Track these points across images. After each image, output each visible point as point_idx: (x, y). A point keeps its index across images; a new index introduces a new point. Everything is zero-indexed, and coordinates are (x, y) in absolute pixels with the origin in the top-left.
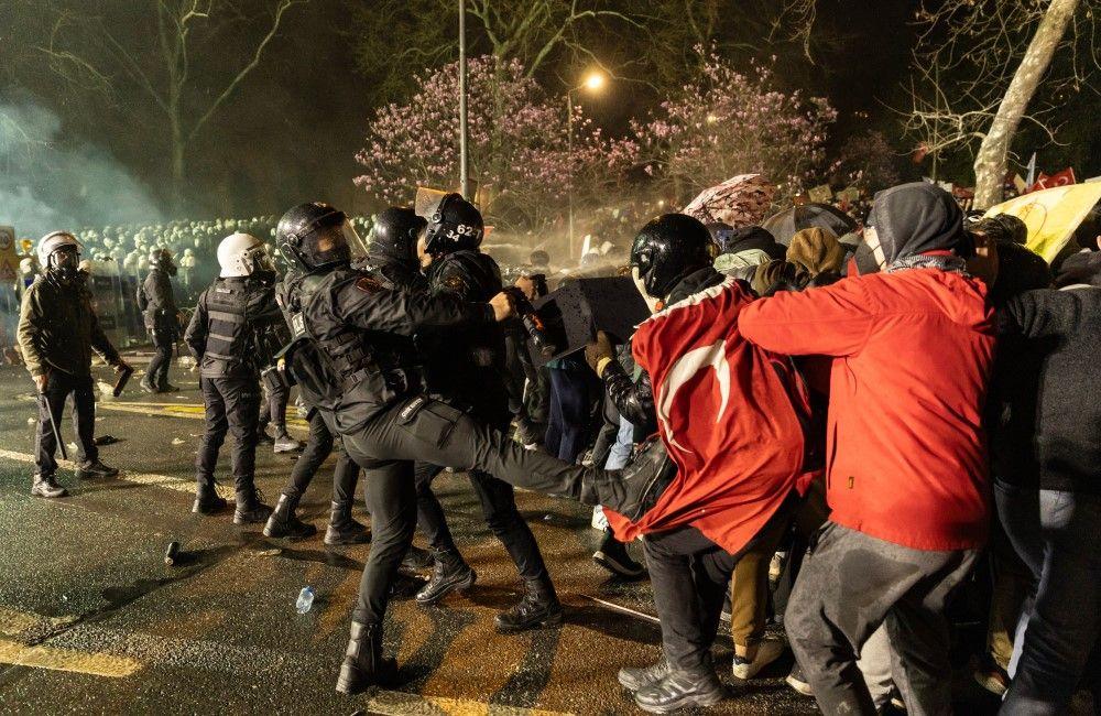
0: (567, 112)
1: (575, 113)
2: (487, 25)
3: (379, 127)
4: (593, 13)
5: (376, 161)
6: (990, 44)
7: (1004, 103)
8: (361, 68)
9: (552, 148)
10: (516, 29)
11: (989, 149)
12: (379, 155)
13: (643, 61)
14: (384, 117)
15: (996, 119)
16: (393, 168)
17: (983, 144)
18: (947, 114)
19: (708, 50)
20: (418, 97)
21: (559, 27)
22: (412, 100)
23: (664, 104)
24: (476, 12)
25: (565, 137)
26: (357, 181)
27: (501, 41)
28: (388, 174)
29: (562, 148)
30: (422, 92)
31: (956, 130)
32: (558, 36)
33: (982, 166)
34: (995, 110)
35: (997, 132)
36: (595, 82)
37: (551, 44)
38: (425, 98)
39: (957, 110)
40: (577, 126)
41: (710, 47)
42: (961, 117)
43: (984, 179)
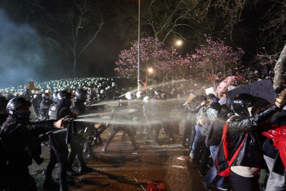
0: (172, 51)
1: (174, 51)
2: (153, 28)
3: (121, 56)
4: (180, 25)
5: (121, 64)
6: (280, 37)
7: (282, 52)
8: (120, 39)
9: (168, 60)
10: (161, 28)
11: (278, 65)
12: (121, 63)
13: (194, 36)
14: (123, 53)
15: (280, 57)
16: (125, 66)
17: (277, 63)
18: (266, 55)
19: (208, 36)
20: (131, 48)
21: (172, 28)
22: (130, 49)
23: (196, 49)
24: (150, 24)
25: (171, 57)
26: (116, 69)
27: (157, 31)
28: (123, 67)
29: (170, 60)
30: (132, 47)
31: (269, 59)
32: (171, 30)
33: (276, 69)
34: (279, 55)
35: (280, 60)
36: (179, 43)
37: (169, 32)
38: (133, 48)
39: (269, 54)
40: (174, 54)
41: (208, 35)
42: (270, 56)
43: (277, 73)
